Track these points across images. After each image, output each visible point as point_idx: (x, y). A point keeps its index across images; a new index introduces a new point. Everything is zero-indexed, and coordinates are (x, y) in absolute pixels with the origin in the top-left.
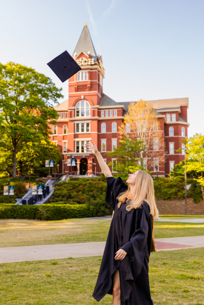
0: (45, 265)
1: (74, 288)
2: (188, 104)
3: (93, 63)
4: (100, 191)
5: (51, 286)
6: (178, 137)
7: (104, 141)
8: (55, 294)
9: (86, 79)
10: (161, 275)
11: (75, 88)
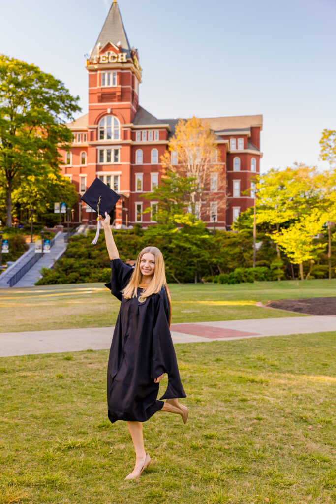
0: (54, 360)
1: (94, 394)
2: (262, 124)
3: (125, 60)
4: (133, 250)
5: (63, 391)
6: (246, 173)
7: (139, 176)
8: (70, 403)
9: (114, 83)
10: (211, 377)
11: (99, 97)
